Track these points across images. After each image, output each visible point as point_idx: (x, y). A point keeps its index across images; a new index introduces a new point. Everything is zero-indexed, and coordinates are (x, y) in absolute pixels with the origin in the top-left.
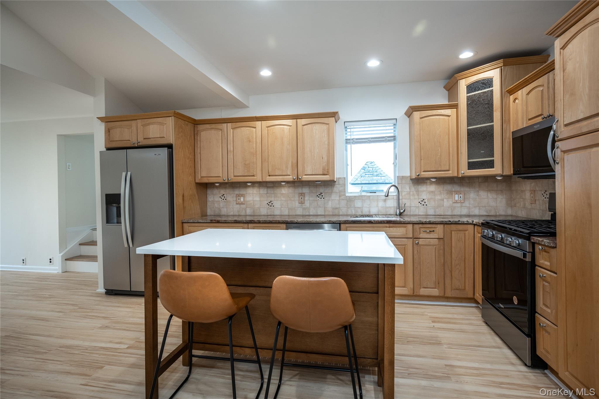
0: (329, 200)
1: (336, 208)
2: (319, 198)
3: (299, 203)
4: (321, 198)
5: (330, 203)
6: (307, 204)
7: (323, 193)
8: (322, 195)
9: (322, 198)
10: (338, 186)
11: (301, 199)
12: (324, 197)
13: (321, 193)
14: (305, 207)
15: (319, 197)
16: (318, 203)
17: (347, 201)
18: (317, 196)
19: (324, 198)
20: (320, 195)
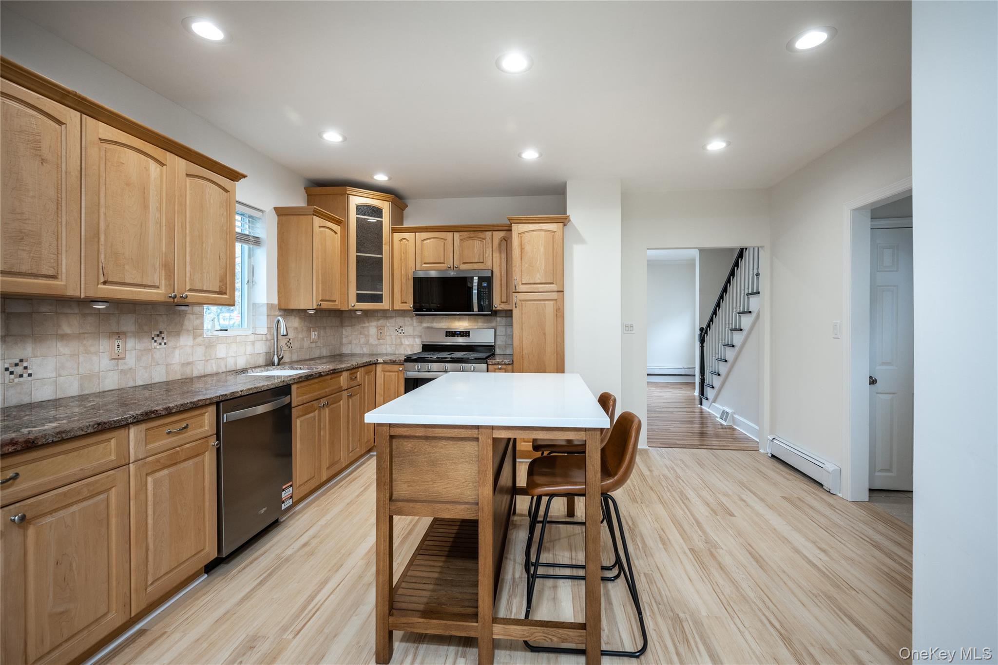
0: (175, 348)
1: (189, 364)
2: (156, 344)
3: (113, 359)
4: (160, 344)
5: (177, 352)
6: (131, 360)
7: (165, 333)
8: (163, 336)
9: (163, 344)
10: (191, 316)
11: (116, 347)
12: (165, 341)
13: (161, 332)
14: (126, 367)
15: (155, 341)
16: (154, 356)
17: (206, 347)
18: (153, 338)
19: (165, 344)
20: (158, 336)
